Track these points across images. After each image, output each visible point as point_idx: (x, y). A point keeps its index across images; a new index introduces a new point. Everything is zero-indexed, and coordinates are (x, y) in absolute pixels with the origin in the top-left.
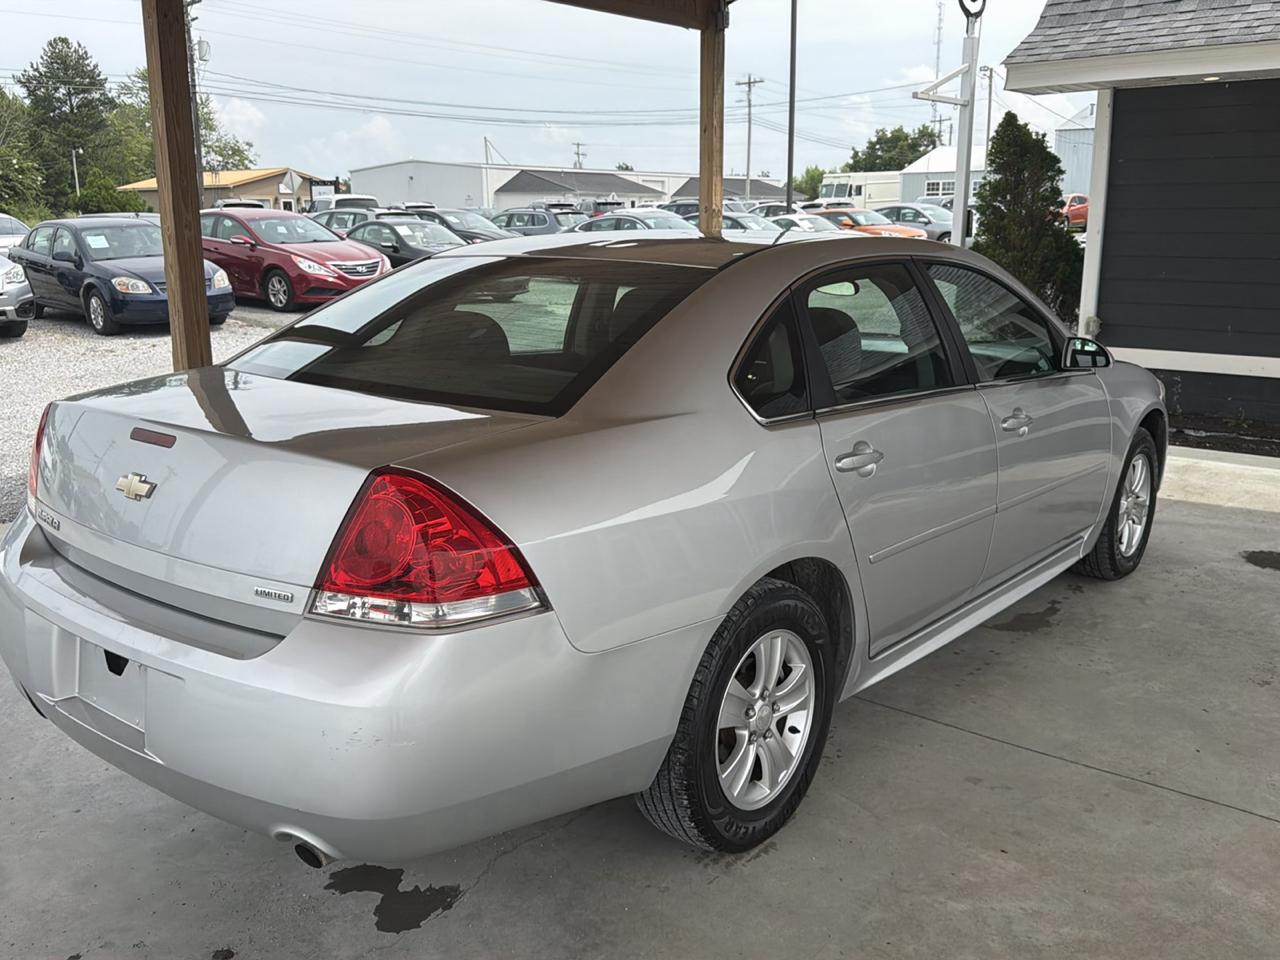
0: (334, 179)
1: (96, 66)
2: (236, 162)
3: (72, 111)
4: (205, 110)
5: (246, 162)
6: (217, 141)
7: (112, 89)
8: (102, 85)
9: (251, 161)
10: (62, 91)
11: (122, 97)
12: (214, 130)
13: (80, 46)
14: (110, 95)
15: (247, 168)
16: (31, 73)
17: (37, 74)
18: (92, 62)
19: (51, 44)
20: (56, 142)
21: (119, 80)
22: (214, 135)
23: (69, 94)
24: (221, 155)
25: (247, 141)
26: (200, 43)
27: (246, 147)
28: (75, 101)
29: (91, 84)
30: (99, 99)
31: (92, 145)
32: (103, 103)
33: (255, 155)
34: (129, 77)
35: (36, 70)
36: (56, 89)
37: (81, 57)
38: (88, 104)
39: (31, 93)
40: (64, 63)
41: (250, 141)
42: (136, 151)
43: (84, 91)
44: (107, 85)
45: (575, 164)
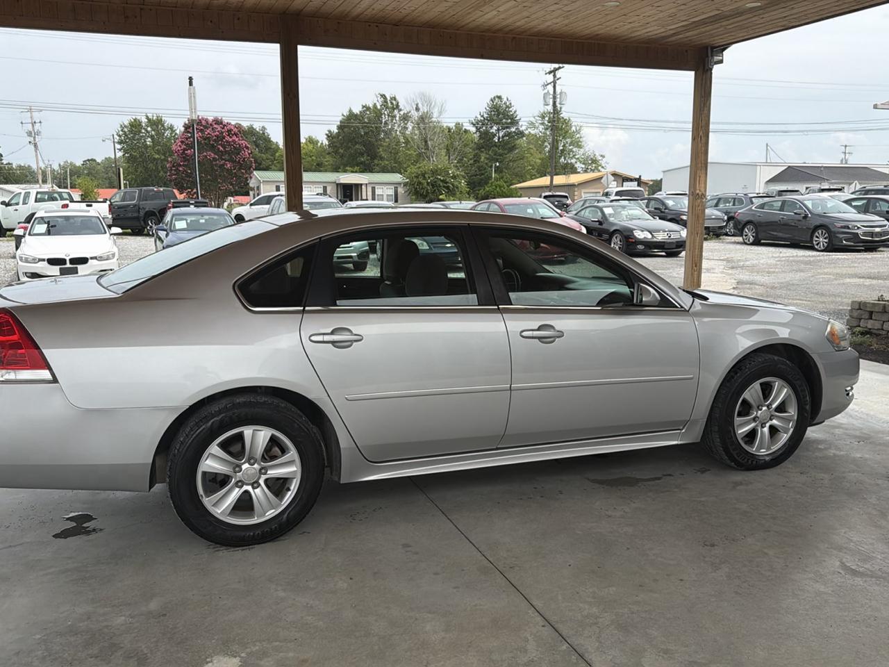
0: (638, 177)
1: (515, 112)
2: (593, 168)
3: (499, 140)
4: (578, 136)
5: (600, 168)
6: (583, 155)
7: (523, 126)
8: (517, 123)
9: (603, 167)
10: (495, 128)
11: (529, 130)
12: (581, 148)
13: (508, 100)
14: (521, 129)
15: (599, 171)
16: (479, 118)
17: (482, 119)
18: (513, 109)
19: (492, 100)
20: (488, 159)
21: (528, 119)
22: (582, 151)
23: (498, 130)
24: (584, 164)
25: (602, 154)
26: (561, 93)
27: (600, 158)
28: (501, 134)
29: (511, 123)
30: (514, 132)
31: (508, 160)
32: (517, 134)
33: (606, 163)
34: (534, 117)
35: (482, 116)
36: (491, 127)
37: (507, 107)
38: (509, 134)
39: (478, 129)
40: (498, 110)
41: (603, 154)
42: (532, 163)
43: (507, 128)
44: (520, 123)
45: (842, 161)
